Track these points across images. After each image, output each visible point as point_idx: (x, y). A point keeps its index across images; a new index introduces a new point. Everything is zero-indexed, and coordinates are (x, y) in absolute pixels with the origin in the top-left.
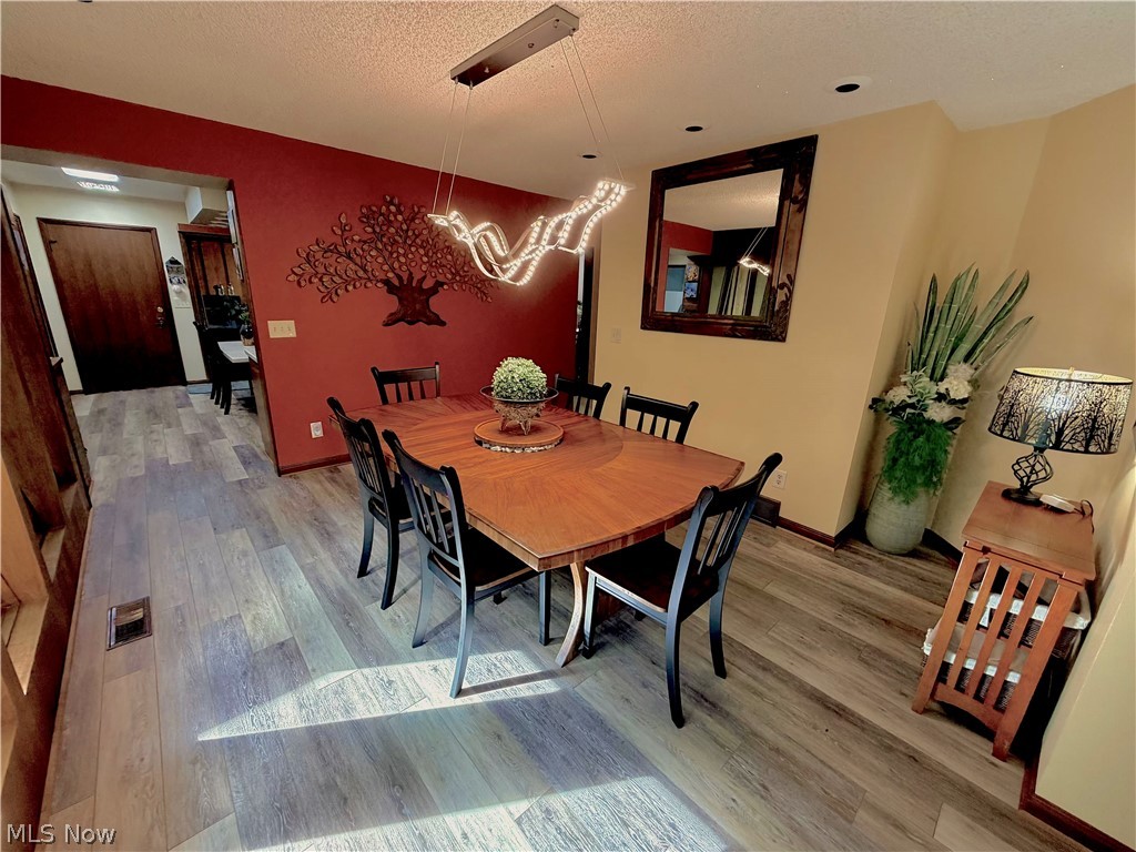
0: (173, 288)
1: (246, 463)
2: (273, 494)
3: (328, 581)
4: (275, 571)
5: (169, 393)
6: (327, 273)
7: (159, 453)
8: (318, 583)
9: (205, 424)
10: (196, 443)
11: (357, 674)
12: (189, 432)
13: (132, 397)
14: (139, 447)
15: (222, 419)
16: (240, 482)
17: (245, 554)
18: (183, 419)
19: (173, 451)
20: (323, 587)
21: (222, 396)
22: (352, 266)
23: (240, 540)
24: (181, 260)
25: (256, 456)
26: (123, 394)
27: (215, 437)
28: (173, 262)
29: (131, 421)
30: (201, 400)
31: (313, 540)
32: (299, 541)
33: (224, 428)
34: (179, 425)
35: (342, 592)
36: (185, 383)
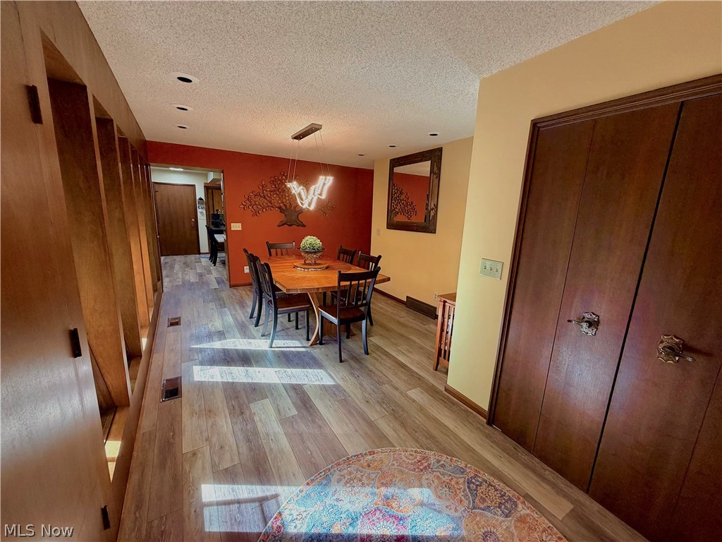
0: (199, 211)
1: (218, 283)
2: (226, 293)
3: (239, 318)
4: (222, 315)
5: (192, 257)
6: (256, 204)
7: (187, 278)
8: (235, 319)
9: (205, 269)
10: (201, 275)
11: (241, 340)
12: (199, 271)
13: (178, 258)
14: (180, 275)
15: (212, 268)
16: (215, 289)
17: (212, 309)
18: (197, 267)
19: (192, 277)
20: (237, 320)
21: (213, 259)
22: (266, 201)
23: (212, 305)
24: (204, 198)
25: (223, 281)
26: (175, 257)
27: (208, 274)
28: (201, 199)
29: (177, 267)
30: (205, 261)
31: (238, 307)
32: (232, 307)
33: (213, 271)
34: (196, 269)
35: (242, 322)
36: (199, 253)
